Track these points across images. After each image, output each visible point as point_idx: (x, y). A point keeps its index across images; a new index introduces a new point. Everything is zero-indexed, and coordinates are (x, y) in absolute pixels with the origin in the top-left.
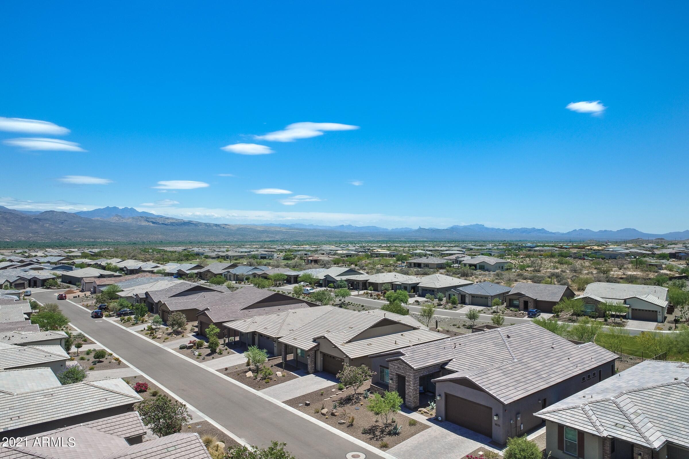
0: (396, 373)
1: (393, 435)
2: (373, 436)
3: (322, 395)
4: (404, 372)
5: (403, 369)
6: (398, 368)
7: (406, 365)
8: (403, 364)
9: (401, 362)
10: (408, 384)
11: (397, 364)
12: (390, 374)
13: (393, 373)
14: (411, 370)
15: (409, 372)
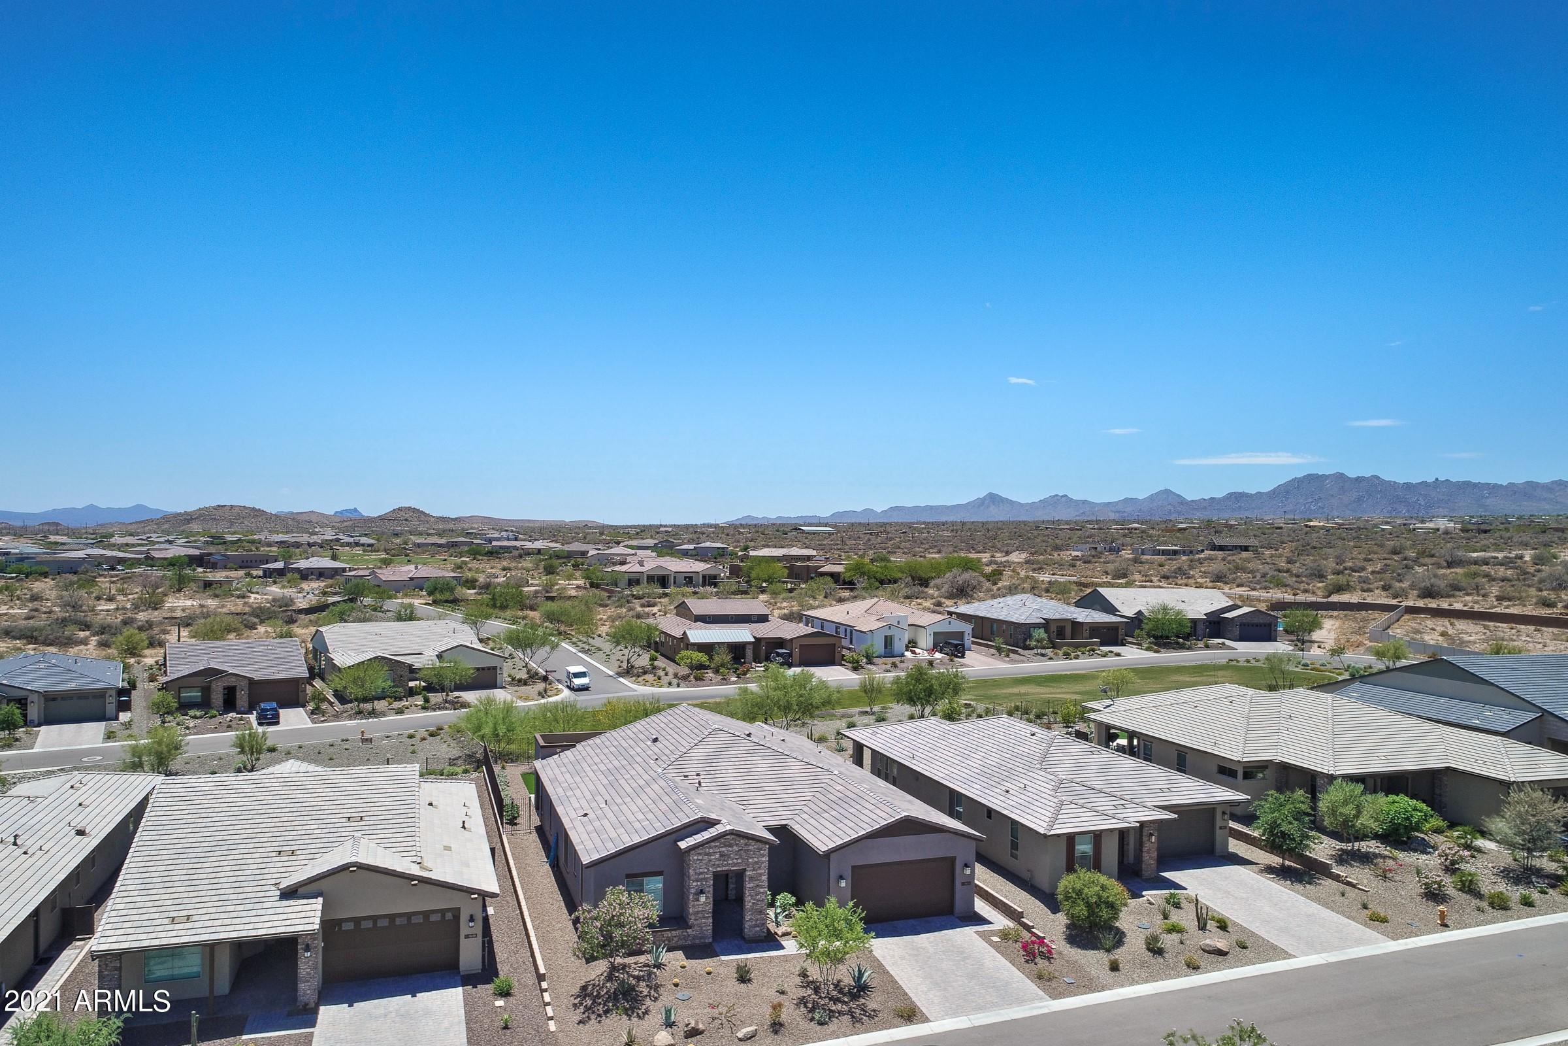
0: (715, 872)
3: (506, 1027)
4: (739, 861)
5: (736, 855)
6: (722, 858)
7: (747, 841)
8: (738, 843)
9: (731, 840)
10: (754, 884)
11: (719, 848)
12: (693, 882)
13: (704, 876)
14: (763, 849)
15: (758, 854)
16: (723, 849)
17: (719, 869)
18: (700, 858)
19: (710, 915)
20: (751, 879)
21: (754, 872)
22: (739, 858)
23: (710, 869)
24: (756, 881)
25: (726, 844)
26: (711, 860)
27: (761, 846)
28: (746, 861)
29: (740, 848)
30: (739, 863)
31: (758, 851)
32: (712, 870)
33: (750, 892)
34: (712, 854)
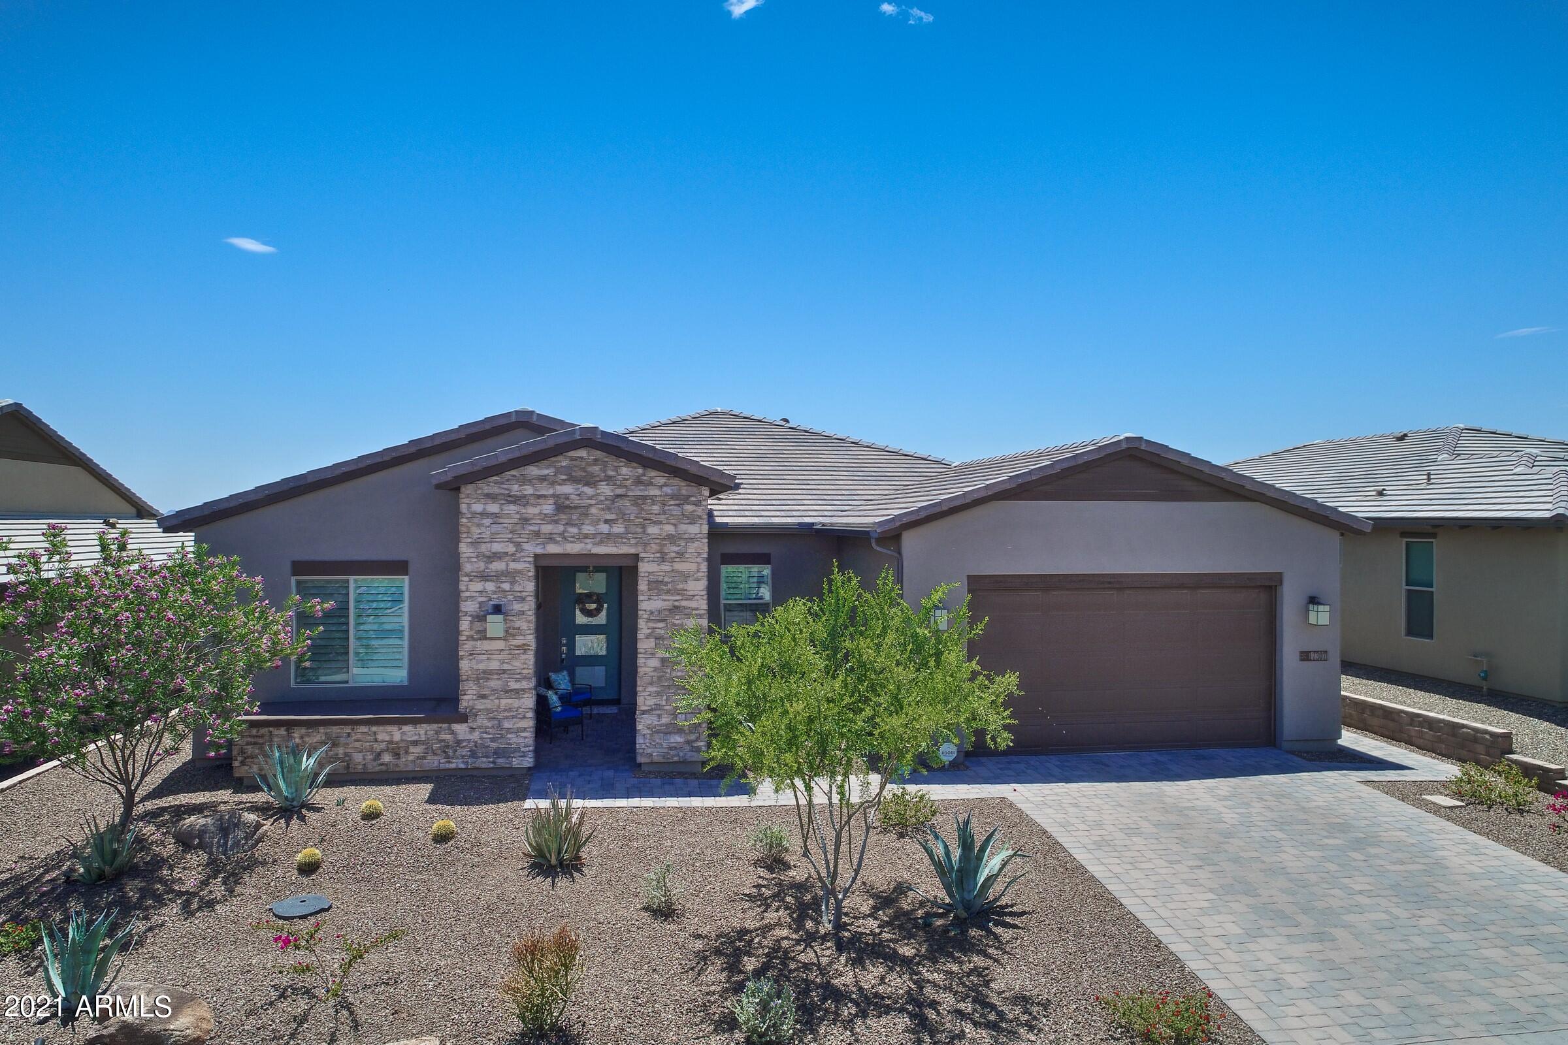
4: (619, 528)
5: (609, 509)
6: (563, 516)
7: (640, 471)
8: (611, 473)
9: (589, 465)
10: (667, 603)
11: (553, 483)
12: (471, 581)
13: (507, 565)
14: (693, 499)
15: (675, 513)
16: (567, 489)
17: (552, 549)
18: (493, 508)
19: (524, 684)
20: (656, 586)
21: (666, 567)
22: (617, 520)
23: (526, 546)
24: (668, 592)
25: (573, 474)
26: (527, 520)
27: (685, 488)
28: (639, 530)
29: (619, 491)
30: (618, 535)
31: (678, 505)
32: (531, 548)
33: (651, 625)
34: (532, 501)
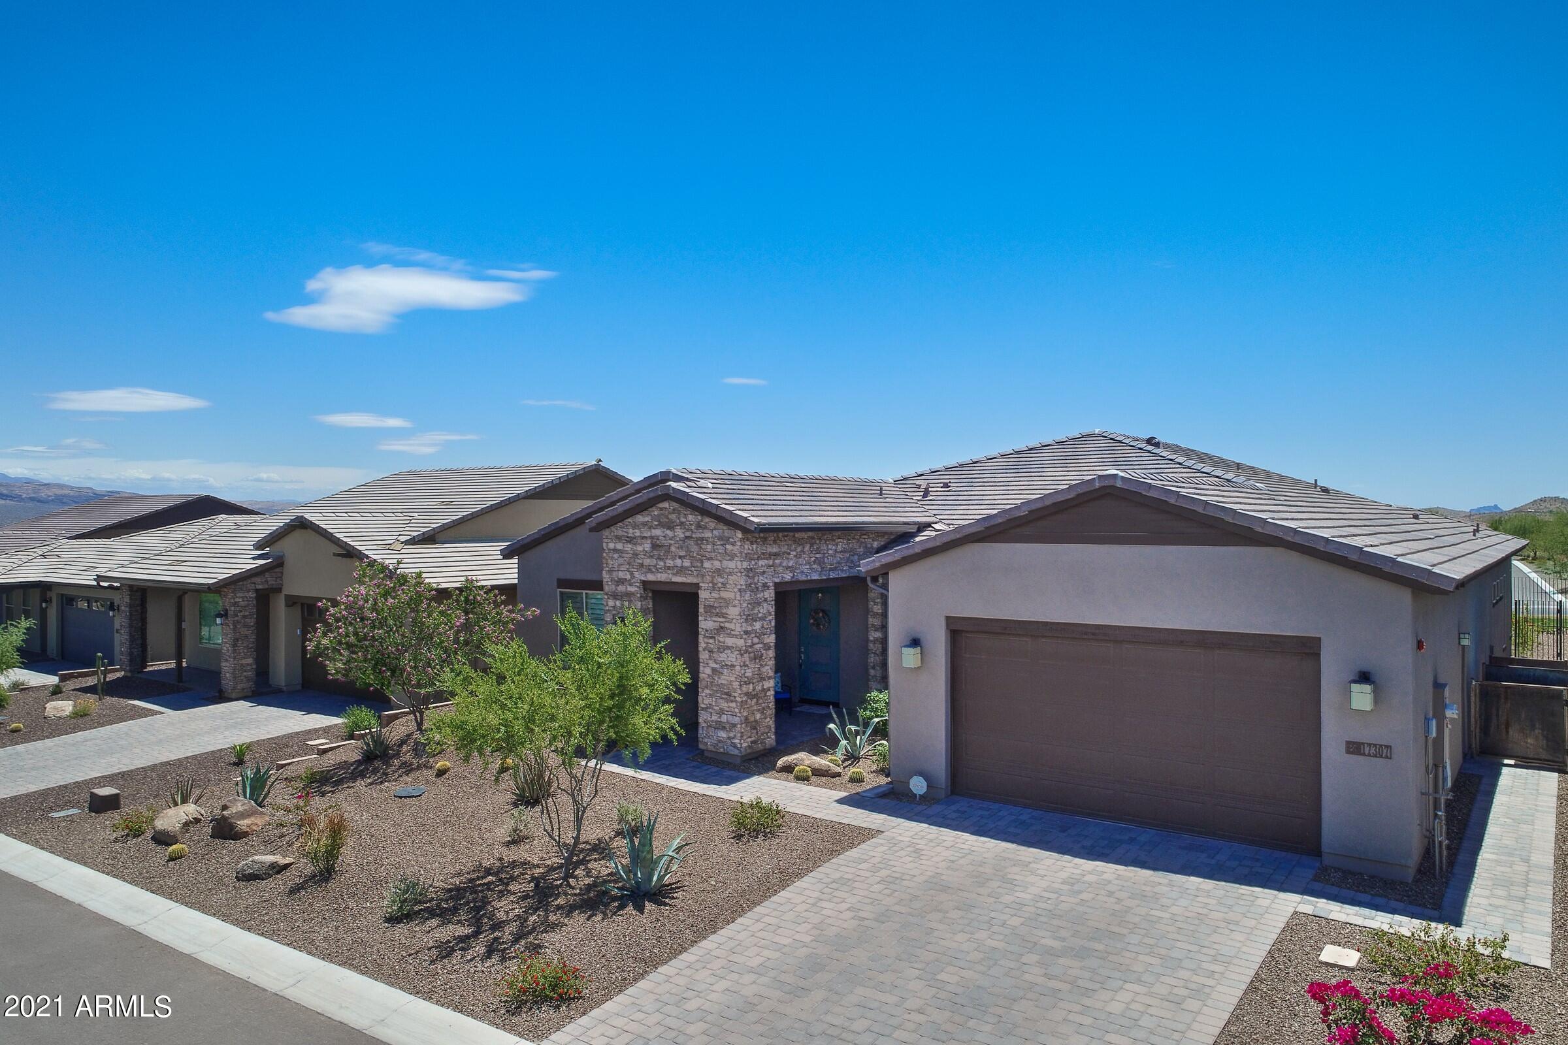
0: (644, 583)
1: (622, 907)
2: (468, 931)
3: (238, 763)
4: (687, 563)
5: (682, 548)
6: (655, 552)
7: (699, 517)
8: (683, 520)
9: (670, 513)
10: (716, 623)
11: (650, 528)
12: (608, 598)
13: (626, 588)
14: (731, 540)
15: (720, 551)
16: (658, 532)
17: (651, 577)
18: (619, 546)
20: (710, 609)
21: (715, 595)
22: (686, 556)
23: (637, 574)
24: (717, 615)
25: (661, 520)
26: (637, 555)
27: (727, 532)
28: (699, 565)
29: (688, 534)
30: (686, 568)
31: (722, 545)
32: (639, 576)
33: (706, 640)
34: (639, 541)
